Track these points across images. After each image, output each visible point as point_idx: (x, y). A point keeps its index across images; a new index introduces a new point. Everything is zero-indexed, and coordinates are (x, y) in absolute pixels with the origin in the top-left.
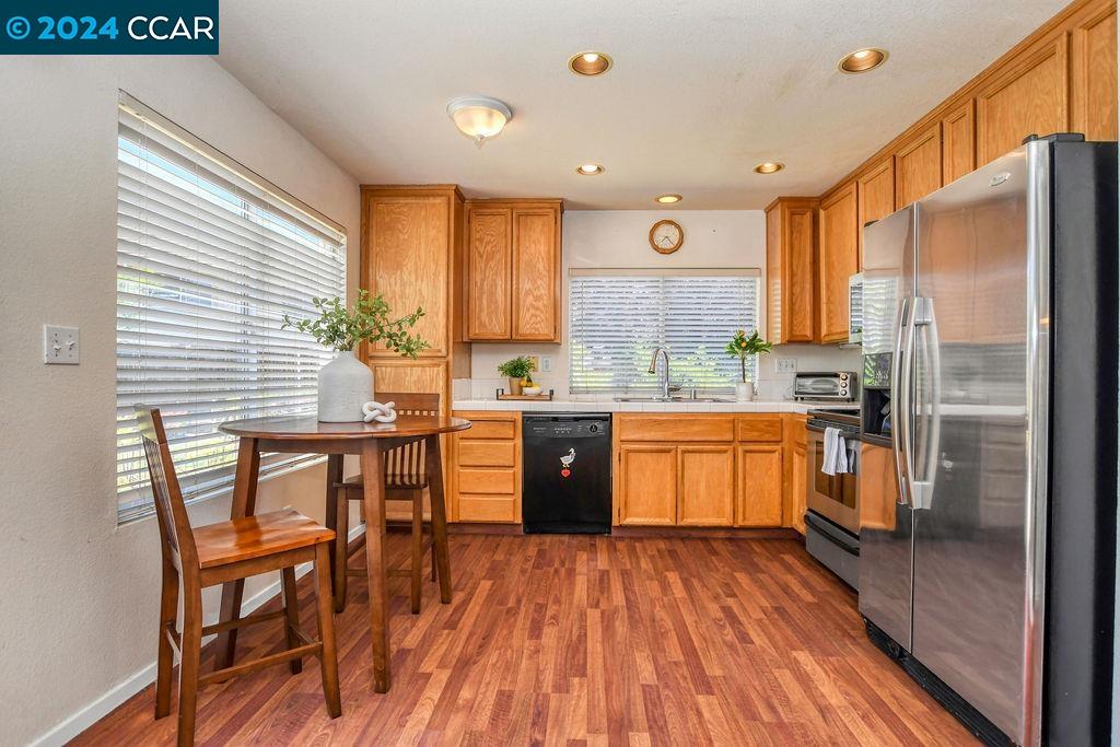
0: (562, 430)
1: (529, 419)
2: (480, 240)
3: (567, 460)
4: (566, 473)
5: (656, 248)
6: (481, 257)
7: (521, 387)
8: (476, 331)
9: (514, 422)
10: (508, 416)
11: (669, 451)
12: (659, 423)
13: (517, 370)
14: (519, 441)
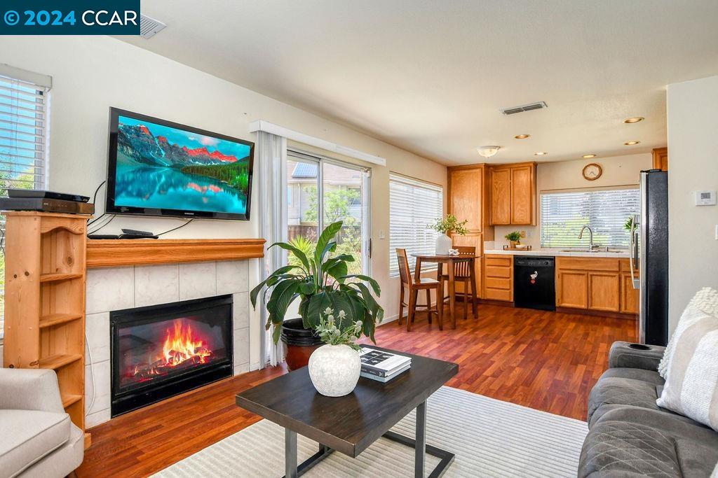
0: (531, 263)
1: (517, 258)
2: (497, 183)
3: (534, 276)
4: (533, 282)
5: (586, 178)
6: (497, 189)
7: (515, 245)
8: (494, 221)
9: (510, 259)
10: (508, 257)
11: (584, 275)
12: (579, 261)
13: (513, 237)
14: (512, 267)
